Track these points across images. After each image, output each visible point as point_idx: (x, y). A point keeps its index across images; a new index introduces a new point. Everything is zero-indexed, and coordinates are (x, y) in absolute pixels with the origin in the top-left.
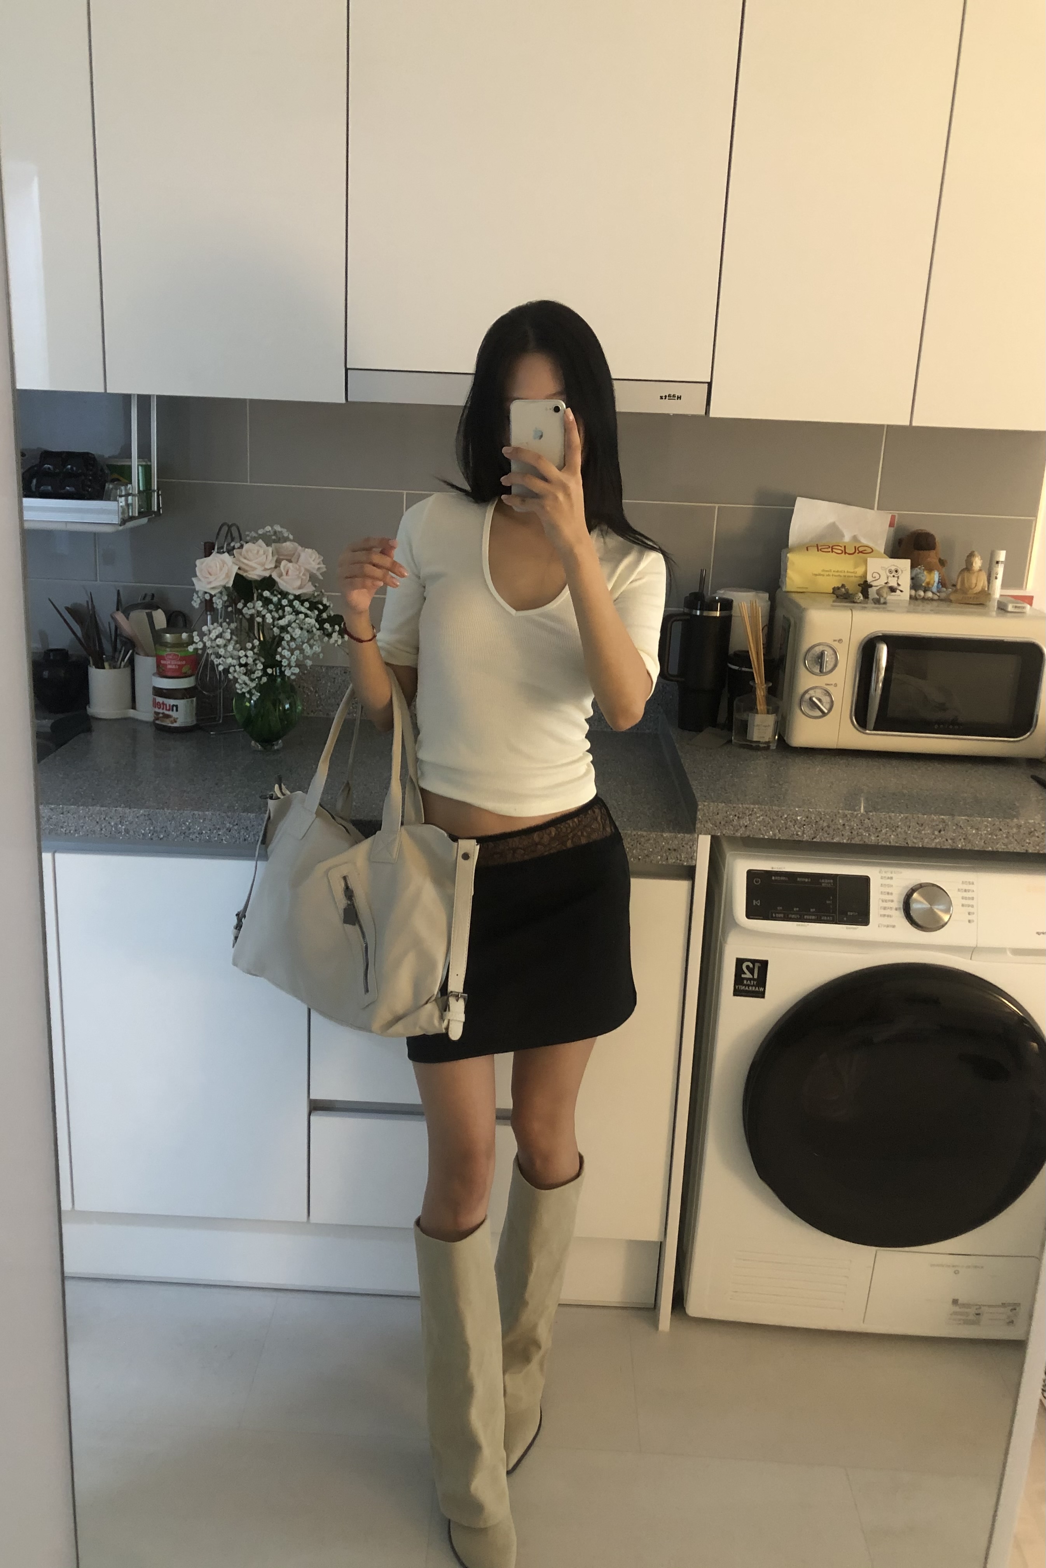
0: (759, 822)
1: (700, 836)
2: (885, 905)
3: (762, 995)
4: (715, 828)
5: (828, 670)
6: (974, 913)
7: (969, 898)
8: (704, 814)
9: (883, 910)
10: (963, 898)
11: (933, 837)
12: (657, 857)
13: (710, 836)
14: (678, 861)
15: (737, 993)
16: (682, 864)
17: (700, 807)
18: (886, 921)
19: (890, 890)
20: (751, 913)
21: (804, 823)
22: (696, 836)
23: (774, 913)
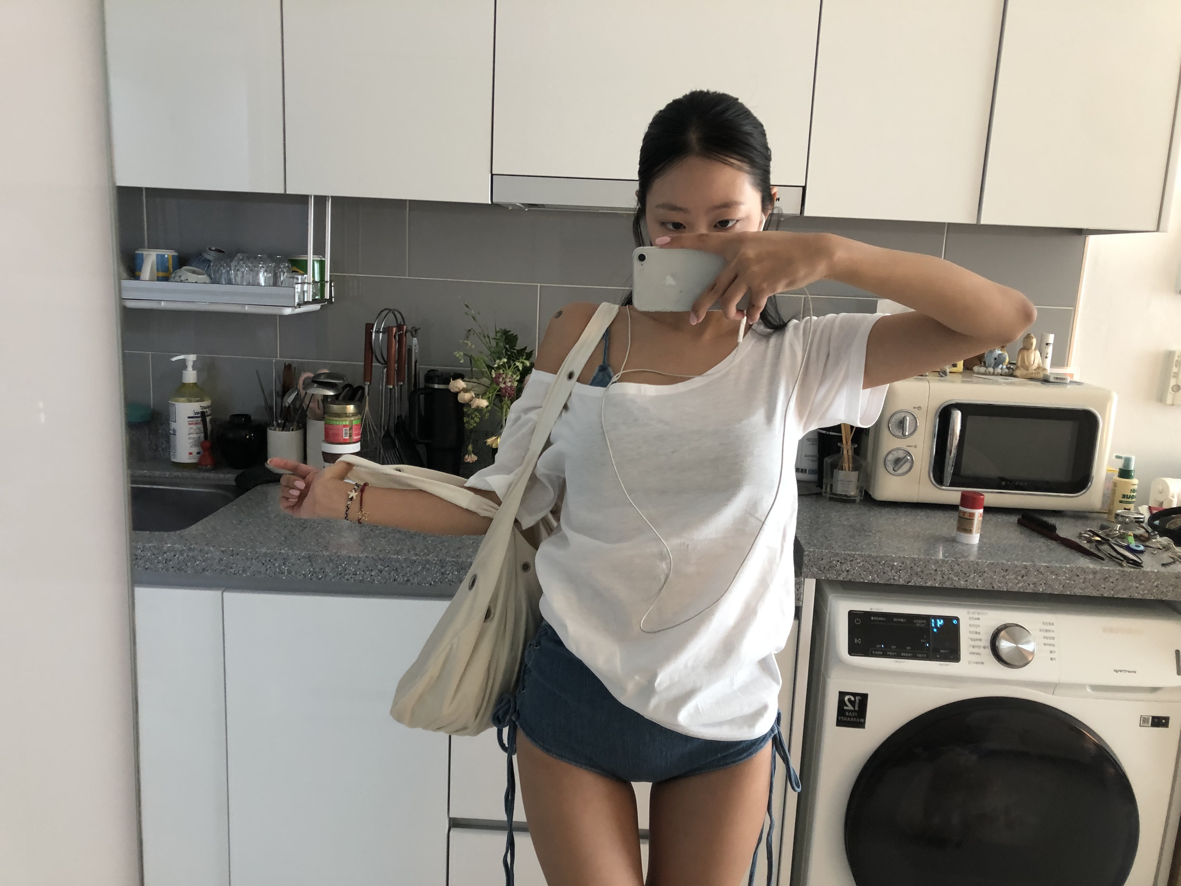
0: (859, 567)
1: (806, 579)
2: (973, 643)
3: (863, 726)
4: (819, 573)
5: (909, 434)
6: (1055, 652)
7: (1050, 638)
8: (810, 560)
9: (972, 648)
10: (1044, 638)
11: (1017, 582)
13: (815, 580)
15: (840, 723)
17: (806, 553)
18: (975, 658)
19: (978, 630)
20: (853, 651)
21: (899, 568)
22: (803, 579)
23: (873, 650)
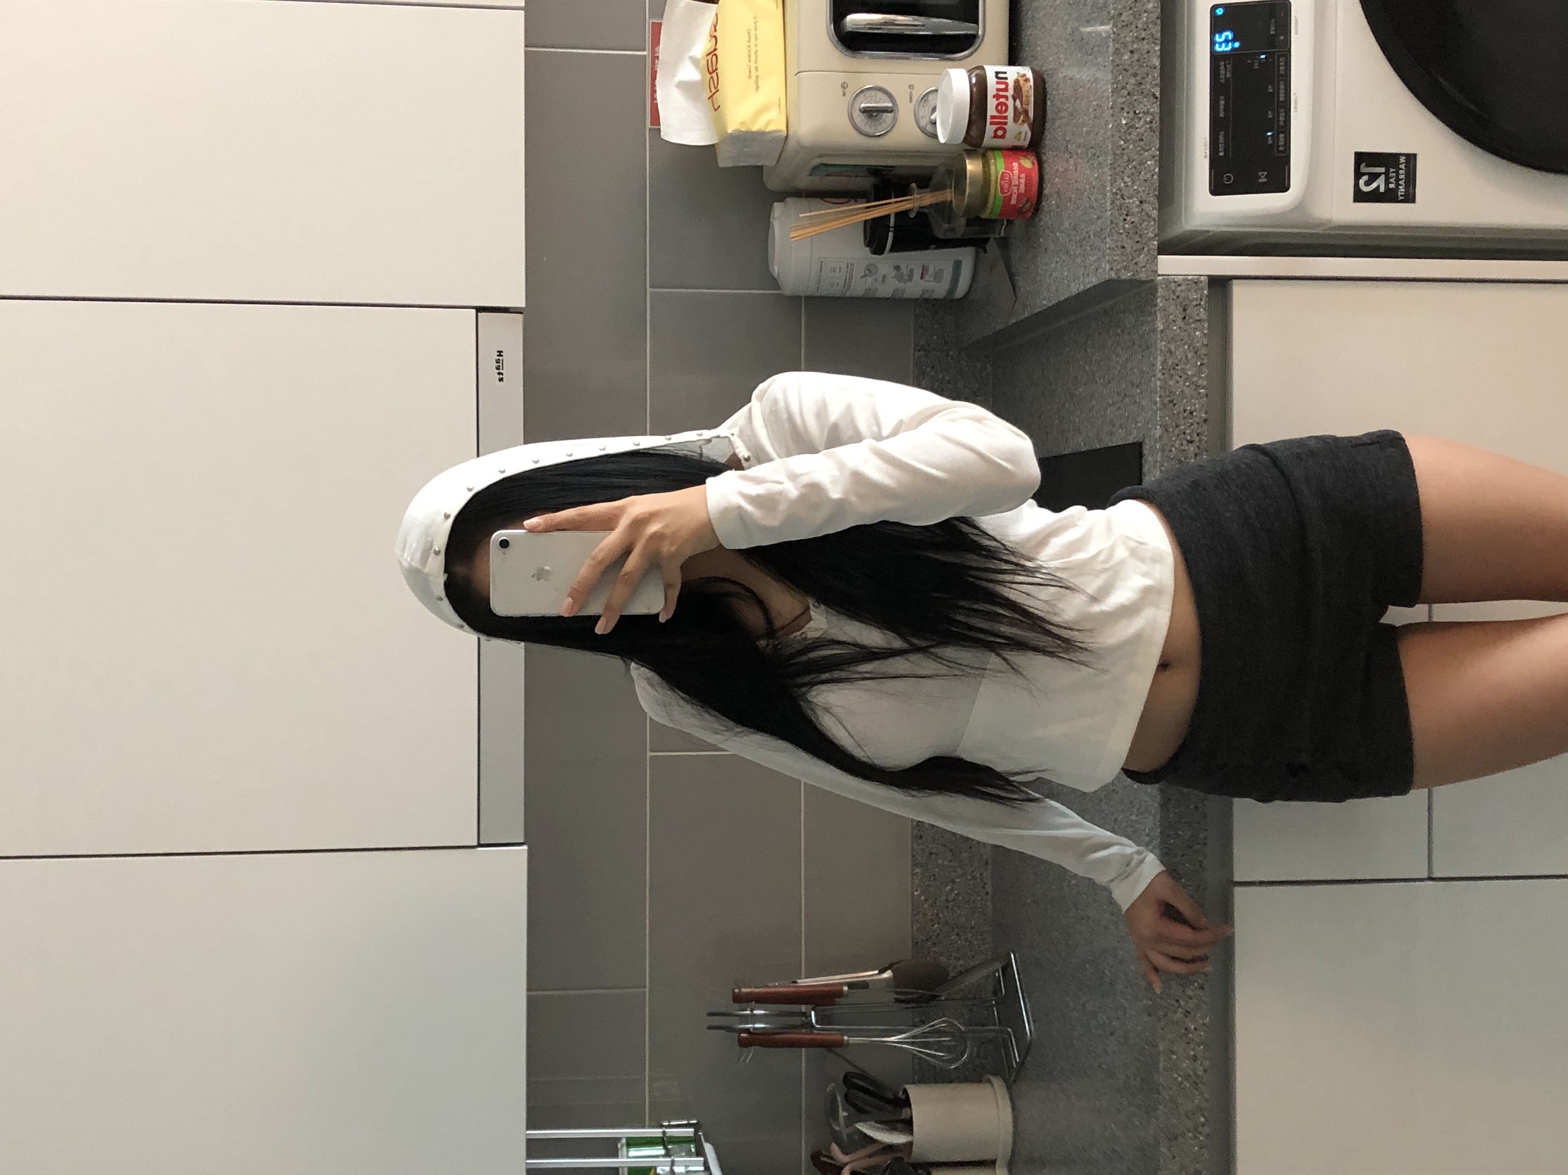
0: (1133, 183)
1: (1160, 272)
3: (1411, 159)
4: (1146, 249)
5: (889, 100)
8: (1125, 268)
12: (1197, 336)
13: (1160, 257)
14: (1202, 303)
15: (1410, 198)
16: (1207, 296)
17: (1113, 275)
20: (1280, 184)
21: (1132, 113)
22: (1160, 278)
23: (1278, 149)
